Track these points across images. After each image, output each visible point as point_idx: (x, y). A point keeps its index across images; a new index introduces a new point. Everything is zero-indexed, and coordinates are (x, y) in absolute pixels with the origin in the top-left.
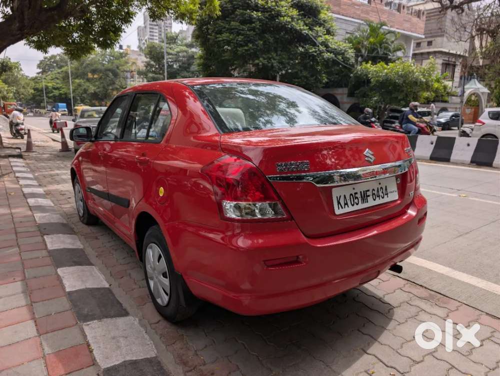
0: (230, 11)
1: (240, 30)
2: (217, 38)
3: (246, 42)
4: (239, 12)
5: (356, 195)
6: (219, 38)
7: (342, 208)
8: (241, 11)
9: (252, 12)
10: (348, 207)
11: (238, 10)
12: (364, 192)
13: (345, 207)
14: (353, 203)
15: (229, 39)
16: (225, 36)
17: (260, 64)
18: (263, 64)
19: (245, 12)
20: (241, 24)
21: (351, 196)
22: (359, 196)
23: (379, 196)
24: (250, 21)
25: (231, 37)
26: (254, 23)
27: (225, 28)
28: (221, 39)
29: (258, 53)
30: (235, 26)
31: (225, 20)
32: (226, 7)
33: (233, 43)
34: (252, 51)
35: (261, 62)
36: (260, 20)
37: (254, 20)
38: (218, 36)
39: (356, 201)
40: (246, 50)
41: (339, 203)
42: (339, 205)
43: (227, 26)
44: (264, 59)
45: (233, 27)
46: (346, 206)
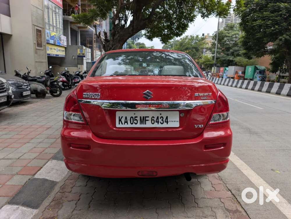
0: (264, 5)
1: (270, 17)
2: (253, 24)
3: (273, 25)
4: (270, 5)
5: (136, 118)
6: (254, 24)
7: (122, 124)
8: (272, 4)
9: (281, 4)
10: (127, 124)
11: (270, 4)
12: (143, 117)
13: (124, 124)
14: (132, 123)
15: (261, 24)
16: (259, 22)
17: (283, 39)
18: (286, 39)
19: (275, 4)
20: (271, 13)
21: (132, 119)
22: (138, 119)
23: (158, 122)
24: (279, 9)
25: (262, 22)
26: (281, 11)
27: (259, 17)
28: (255, 24)
29: (282, 31)
30: (267, 15)
31: (260, 12)
32: (262, 3)
33: (263, 26)
34: (278, 31)
35: (284, 37)
36: (286, 8)
37: (281, 9)
38: (253, 23)
39: (136, 122)
40: (273, 30)
41: (120, 120)
42: (120, 122)
43: (261, 16)
44: (287, 35)
45: (264, 16)
46: (126, 123)
